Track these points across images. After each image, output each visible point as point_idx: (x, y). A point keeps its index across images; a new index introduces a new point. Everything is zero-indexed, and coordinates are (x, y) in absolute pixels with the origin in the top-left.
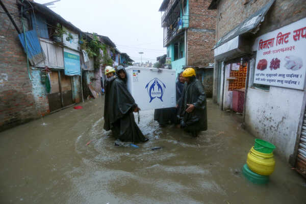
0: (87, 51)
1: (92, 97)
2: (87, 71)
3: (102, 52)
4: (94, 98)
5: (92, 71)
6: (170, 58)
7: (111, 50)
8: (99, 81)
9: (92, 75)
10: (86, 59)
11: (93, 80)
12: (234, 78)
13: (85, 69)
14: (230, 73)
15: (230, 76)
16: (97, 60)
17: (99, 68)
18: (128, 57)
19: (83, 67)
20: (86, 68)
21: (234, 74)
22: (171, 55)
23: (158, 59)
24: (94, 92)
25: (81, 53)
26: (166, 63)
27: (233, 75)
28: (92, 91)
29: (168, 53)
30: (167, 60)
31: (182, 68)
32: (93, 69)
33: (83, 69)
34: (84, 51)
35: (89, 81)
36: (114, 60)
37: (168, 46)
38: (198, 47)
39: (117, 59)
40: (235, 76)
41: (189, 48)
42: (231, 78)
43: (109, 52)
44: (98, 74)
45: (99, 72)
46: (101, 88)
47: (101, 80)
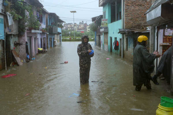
0: (12, 14)
1: (16, 64)
2: (11, 35)
3: (27, 13)
4: (18, 65)
5: (16, 35)
6: (107, 20)
7: (37, 11)
8: (24, 46)
9: (16, 39)
10: (10, 22)
11: (17, 44)
12: (168, 44)
13: (8, 33)
14: (164, 39)
15: (163, 42)
16: (21, 23)
17: (24, 32)
18: (58, 17)
19: (7, 30)
20: (10, 32)
21: (168, 40)
22: (107, 16)
23: (94, 19)
24: (19, 58)
25: (5, 16)
26: (102, 26)
27: (166, 41)
28: (16, 58)
29: (104, 13)
30: (102, 22)
31: (118, 31)
32: (18, 33)
33: (6, 33)
34: (8, 13)
35: (12, 46)
36: (41, 21)
37: (103, 5)
38: (137, 8)
39: (44, 20)
40: (169, 41)
41: (126, 9)
42: (165, 44)
43: (35, 13)
44: (23, 38)
45: (25, 36)
46: (26, 54)
47: (26, 44)
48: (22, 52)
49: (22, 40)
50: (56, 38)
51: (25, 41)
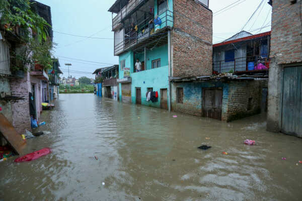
5: (5, 76)
6: (129, 69)
9: (4, 88)
11: (6, 99)
22: (129, 65)
23: (98, 71)
29: (123, 62)
32: (9, 73)
37: (122, 54)
44: (22, 84)
45: (27, 80)
46: (30, 118)
47: (30, 99)
48: (19, 114)
49: (19, 90)
50: (55, 90)
51: (27, 92)
